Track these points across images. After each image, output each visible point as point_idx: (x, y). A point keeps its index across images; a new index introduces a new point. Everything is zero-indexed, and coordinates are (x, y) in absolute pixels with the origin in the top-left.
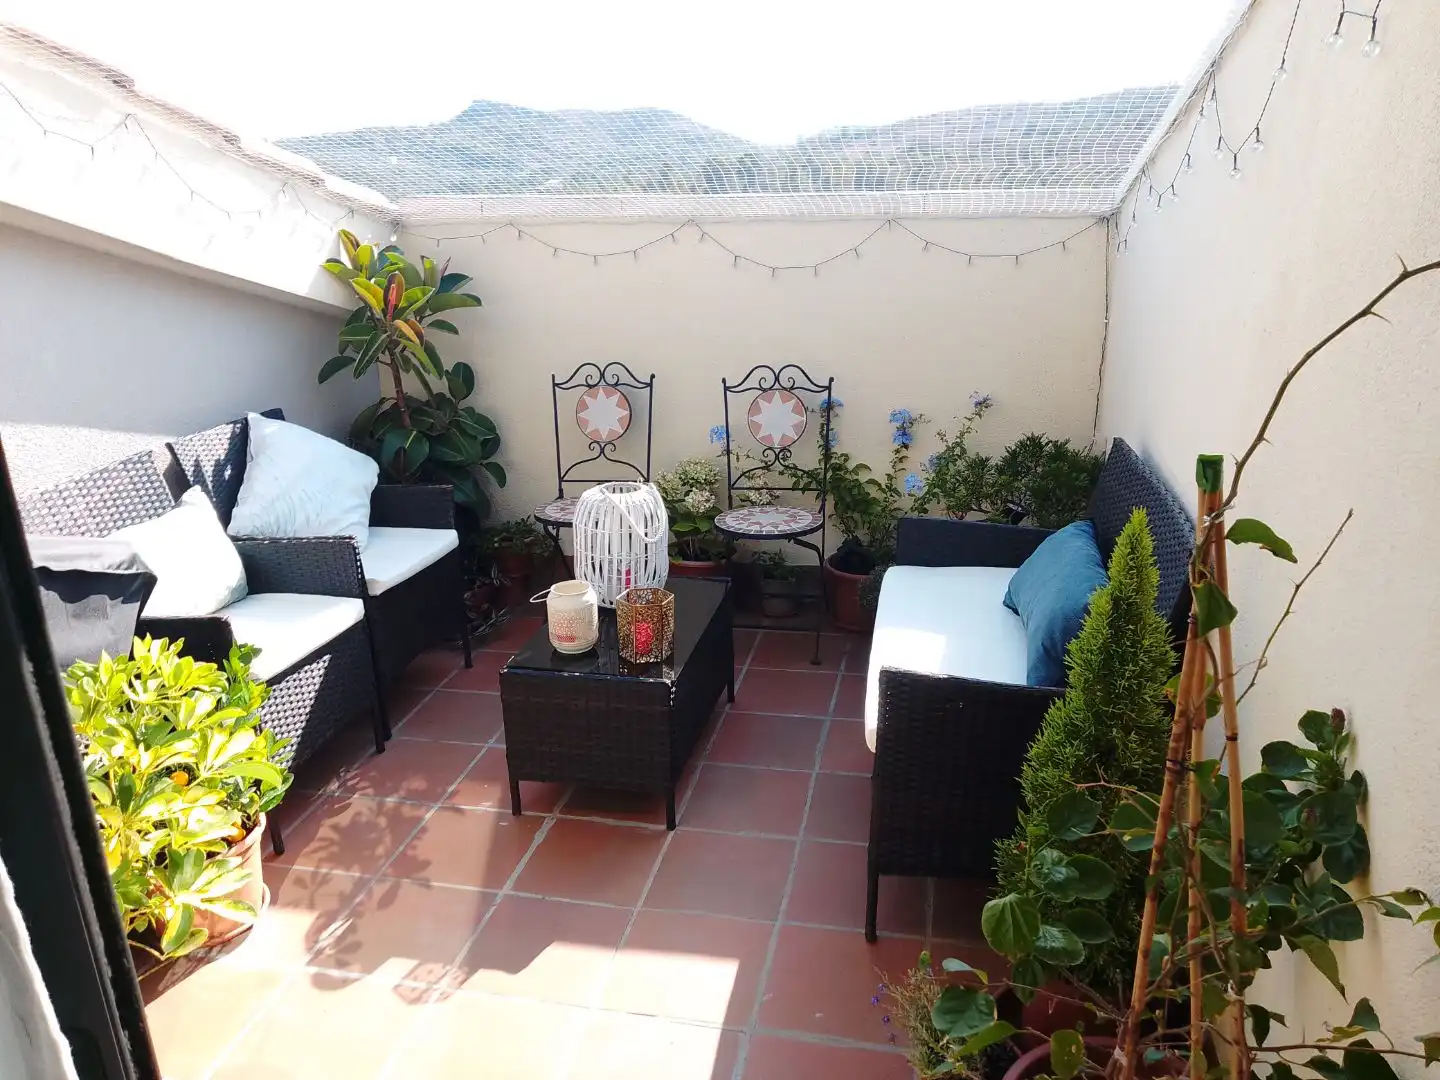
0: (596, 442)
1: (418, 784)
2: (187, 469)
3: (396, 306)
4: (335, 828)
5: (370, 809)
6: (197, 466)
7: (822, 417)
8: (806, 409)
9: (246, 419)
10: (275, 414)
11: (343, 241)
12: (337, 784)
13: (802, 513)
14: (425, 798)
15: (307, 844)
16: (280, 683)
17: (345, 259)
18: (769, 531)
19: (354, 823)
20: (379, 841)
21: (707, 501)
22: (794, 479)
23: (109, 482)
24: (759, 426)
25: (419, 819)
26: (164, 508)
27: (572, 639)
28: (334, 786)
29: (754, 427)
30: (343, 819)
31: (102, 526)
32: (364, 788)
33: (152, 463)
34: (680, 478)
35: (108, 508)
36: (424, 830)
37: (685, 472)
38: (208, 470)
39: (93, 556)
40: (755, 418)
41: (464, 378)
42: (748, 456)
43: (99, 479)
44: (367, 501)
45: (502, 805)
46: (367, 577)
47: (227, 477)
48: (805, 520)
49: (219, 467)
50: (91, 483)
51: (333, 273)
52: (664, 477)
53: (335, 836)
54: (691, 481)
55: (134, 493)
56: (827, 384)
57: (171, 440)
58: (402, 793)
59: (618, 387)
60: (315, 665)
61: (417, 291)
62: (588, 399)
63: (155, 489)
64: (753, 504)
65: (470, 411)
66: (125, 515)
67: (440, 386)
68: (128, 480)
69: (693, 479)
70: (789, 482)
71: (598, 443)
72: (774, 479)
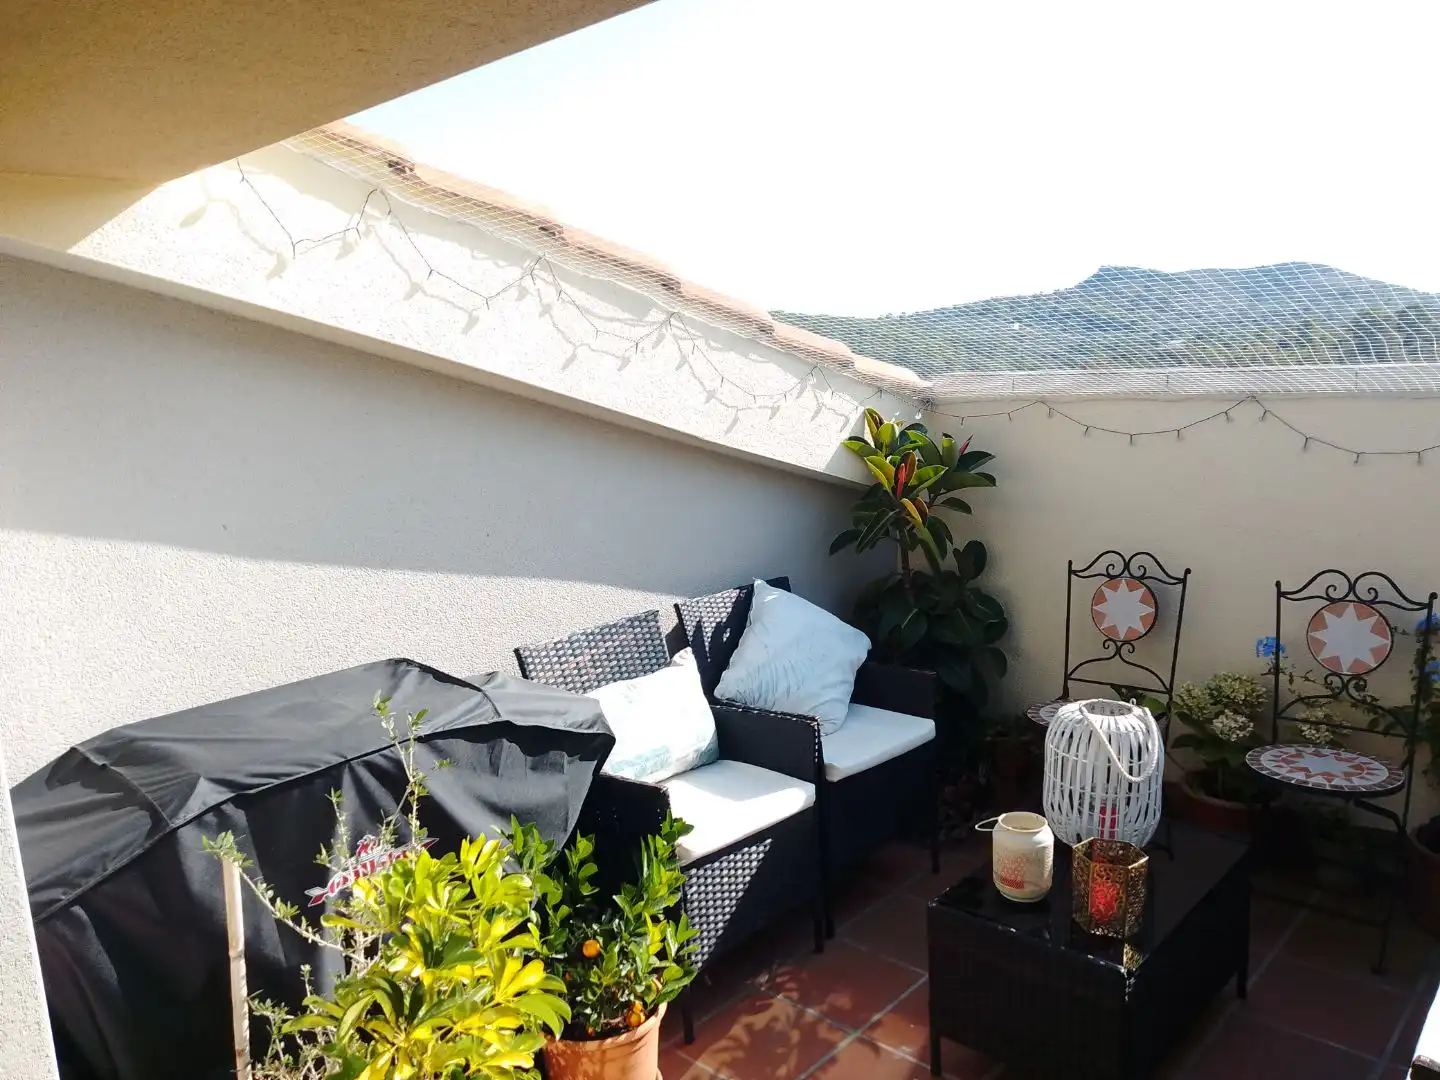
0: (1110, 639)
1: (843, 1001)
2: (689, 628)
3: (906, 483)
4: (749, 1028)
5: (788, 1017)
6: (699, 627)
7: (1418, 641)
8: (1393, 630)
9: (752, 585)
10: (781, 583)
11: (868, 421)
12: (767, 977)
13: (1376, 764)
14: (846, 1020)
15: (717, 1039)
16: (713, 863)
17: (868, 438)
18: (1320, 785)
19: (768, 1028)
20: (784, 1059)
21: (1241, 728)
22: (1372, 716)
23: (615, 637)
24: (1321, 644)
25: (832, 1045)
26: (659, 665)
27: (1019, 885)
28: (763, 979)
29: (1315, 646)
30: (760, 1020)
31: (602, 677)
32: (791, 990)
33: (657, 622)
34: (1211, 695)
35: (610, 661)
36: (833, 1060)
37: (1219, 689)
38: (708, 631)
39: (558, 714)
40: (1318, 635)
41: (977, 556)
42: (1307, 679)
43: (607, 633)
44: (852, 678)
45: (921, 1058)
46: (826, 761)
47: (725, 639)
48: (1377, 775)
49: (719, 629)
50: (599, 637)
51: (854, 450)
52: (1189, 691)
53: (745, 1039)
54: (1225, 700)
55: (635, 649)
56: (1426, 601)
57: (679, 601)
58: (825, 1007)
59: (1145, 581)
60: (754, 848)
61: (929, 470)
62: (1107, 592)
63: (654, 647)
64: (1307, 742)
65: (977, 592)
66: (624, 669)
67: (949, 563)
68: (632, 636)
69: (1228, 697)
70: (1363, 718)
71: (1114, 642)
72: (1344, 712)
